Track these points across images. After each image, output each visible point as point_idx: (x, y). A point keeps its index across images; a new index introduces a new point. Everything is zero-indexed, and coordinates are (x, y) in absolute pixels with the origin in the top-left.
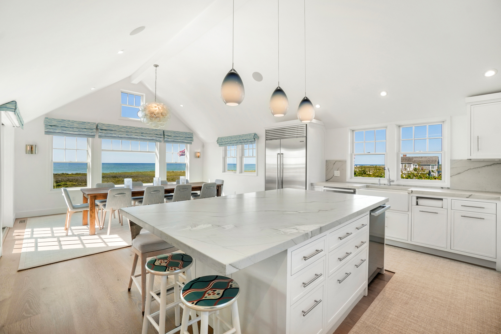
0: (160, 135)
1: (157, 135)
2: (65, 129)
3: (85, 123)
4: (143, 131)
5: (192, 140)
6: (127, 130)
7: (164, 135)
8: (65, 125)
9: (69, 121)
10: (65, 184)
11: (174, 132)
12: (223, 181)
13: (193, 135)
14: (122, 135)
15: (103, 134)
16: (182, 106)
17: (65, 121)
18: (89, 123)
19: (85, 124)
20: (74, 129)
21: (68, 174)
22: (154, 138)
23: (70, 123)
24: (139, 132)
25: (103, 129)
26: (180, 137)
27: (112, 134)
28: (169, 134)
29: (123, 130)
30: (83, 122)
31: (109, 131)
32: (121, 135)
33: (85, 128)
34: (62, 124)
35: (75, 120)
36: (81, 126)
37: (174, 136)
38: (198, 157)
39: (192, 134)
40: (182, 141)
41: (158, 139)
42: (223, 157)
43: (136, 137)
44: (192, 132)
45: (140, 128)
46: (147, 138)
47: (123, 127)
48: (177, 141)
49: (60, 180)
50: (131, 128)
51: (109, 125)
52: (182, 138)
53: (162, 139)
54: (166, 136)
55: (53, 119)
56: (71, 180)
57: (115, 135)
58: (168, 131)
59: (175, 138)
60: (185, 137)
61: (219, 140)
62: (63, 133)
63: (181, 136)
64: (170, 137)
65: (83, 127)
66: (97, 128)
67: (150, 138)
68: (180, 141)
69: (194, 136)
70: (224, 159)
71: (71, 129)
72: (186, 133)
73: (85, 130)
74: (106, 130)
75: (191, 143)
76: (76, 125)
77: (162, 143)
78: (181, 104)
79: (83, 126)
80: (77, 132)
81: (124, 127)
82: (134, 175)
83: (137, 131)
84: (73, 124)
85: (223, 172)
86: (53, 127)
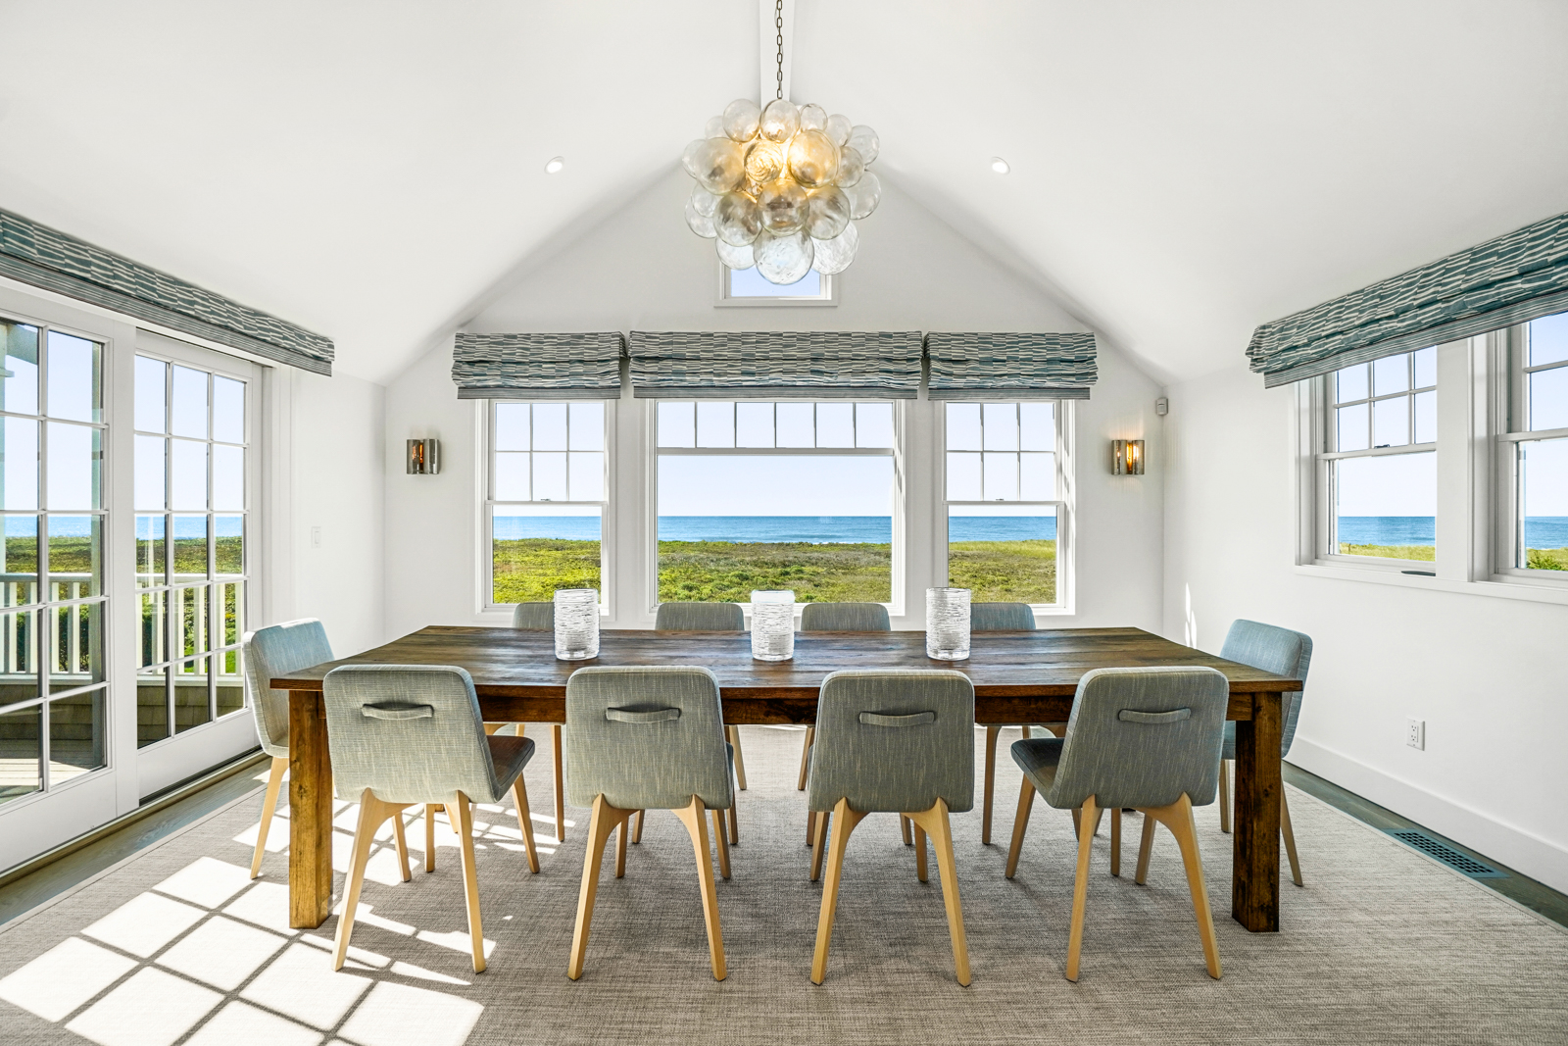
0: (908, 360)
1: (889, 360)
2: (511, 369)
3: (581, 337)
4: (818, 350)
5: (1091, 376)
6: (747, 349)
7: (926, 359)
8: (514, 354)
9: (527, 337)
10: (799, 570)
11: (984, 339)
12: (1302, 649)
13: (1093, 347)
14: (726, 374)
15: (646, 377)
16: (1000, 168)
17: (515, 341)
18: (595, 336)
19: (582, 341)
20: (544, 366)
21: (812, 545)
22: (875, 378)
23: (530, 344)
24: (799, 355)
25: (647, 355)
26: (1014, 365)
27: (683, 373)
28: (955, 353)
29: (730, 354)
30: (574, 336)
31: (670, 363)
32: (719, 375)
33: (579, 357)
34: (505, 353)
35: (546, 331)
36: (567, 353)
37: (982, 362)
38: (1131, 470)
39: (1088, 340)
40: (1030, 382)
41: (894, 381)
42: (1299, 460)
43: (787, 379)
44: (1087, 331)
45: (802, 337)
46: (840, 379)
47: (729, 340)
48: (1002, 388)
49: (791, 558)
50: (763, 338)
51: (671, 338)
52: (1029, 368)
53: (914, 382)
54: (935, 365)
55: (479, 337)
56: (814, 561)
57: (695, 380)
58: (947, 339)
59: (988, 369)
60: (1049, 361)
61: (1265, 343)
62: (512, 387)
63: (1022, 355)
64: (957, 369)
65: (572, 357)
66: (624, 359)
67: (854, 381)
68: (1014, 382)
69: (1098, 350)
70: (1315, 470)
71: (532, 370)
72: (1051, 340)
73: (580, 369)
74: (657, 359)
75: (1084, 393)
76: (549, 351)
77: (922, 402)
78: (998, 159)
79: (570, 353)
80: (553, 377)
81: (732, 337)
82: (975, 552)
83: (792, 352)
84: (541, 346)
85: (1299, 562)
86: (476, 369)
